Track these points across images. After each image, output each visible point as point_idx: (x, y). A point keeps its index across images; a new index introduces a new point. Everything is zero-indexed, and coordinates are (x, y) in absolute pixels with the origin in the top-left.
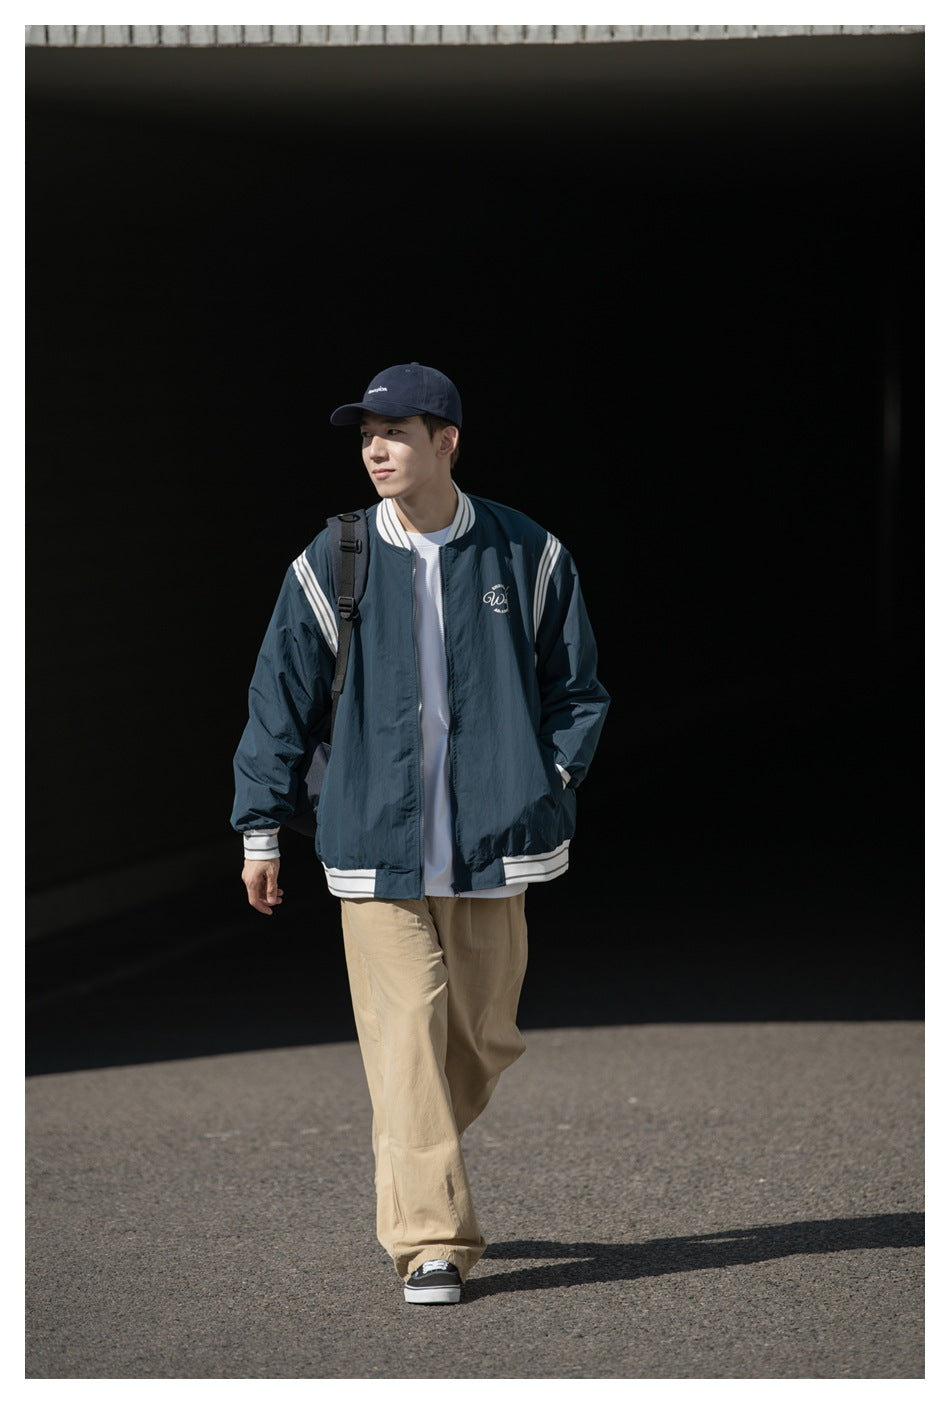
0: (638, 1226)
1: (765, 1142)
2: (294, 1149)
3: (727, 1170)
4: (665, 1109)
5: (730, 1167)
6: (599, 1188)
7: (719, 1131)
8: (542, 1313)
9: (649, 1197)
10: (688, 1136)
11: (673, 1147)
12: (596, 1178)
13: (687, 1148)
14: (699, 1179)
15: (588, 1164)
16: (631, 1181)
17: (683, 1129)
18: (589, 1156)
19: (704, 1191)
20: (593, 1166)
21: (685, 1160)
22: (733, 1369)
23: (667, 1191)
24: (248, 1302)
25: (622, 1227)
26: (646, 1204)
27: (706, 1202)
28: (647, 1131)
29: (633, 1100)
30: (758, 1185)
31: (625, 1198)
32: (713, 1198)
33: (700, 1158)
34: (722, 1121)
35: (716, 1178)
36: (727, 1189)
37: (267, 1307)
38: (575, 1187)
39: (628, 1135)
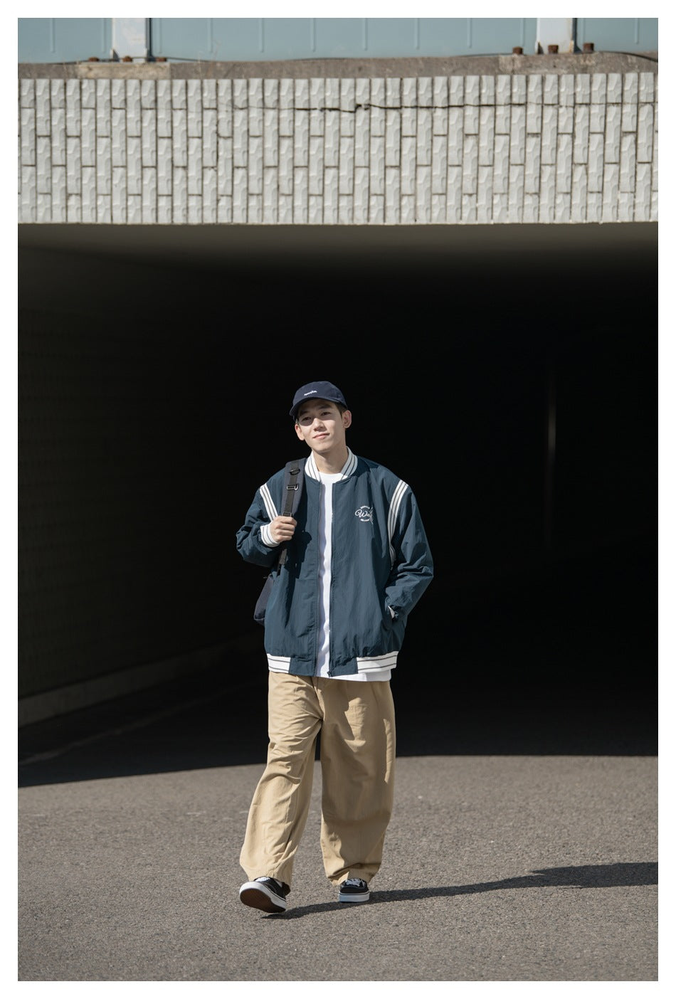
0: (426, 866)
1: (494, 821)
2: (235, 822)
3: (473, 836)
4: (438, 802)
5: (475, 834)
6: (403, 845)
7: (468, 814)
8: (375, 912)
9: (431, 850)
10: (451, 817)
11: (443, 823)
12: (402, 840)
13: (451, 823)
14: (458, 840)
15: (397, 832)
16: (421, 841)
17: (448, 813)
18: (397, 827)
19: (461, 847)
20: (400, 833)
21: (450, 830)
22: (481, 944)
23: (441, 847)
24: (214, 905)
25: (417, 867)
26: (430, 854)
27: (462, 853)
28: (429, 814)
29: (420, 797)
30: (490, 844)
31: (418, 850)
32: (466, 851)
33: (458, 830)
34: (469, 809)
35: (467, 840)
36: (473, 846)
37: (224, 908)
38: (391, 845)
39: (418, 816)
